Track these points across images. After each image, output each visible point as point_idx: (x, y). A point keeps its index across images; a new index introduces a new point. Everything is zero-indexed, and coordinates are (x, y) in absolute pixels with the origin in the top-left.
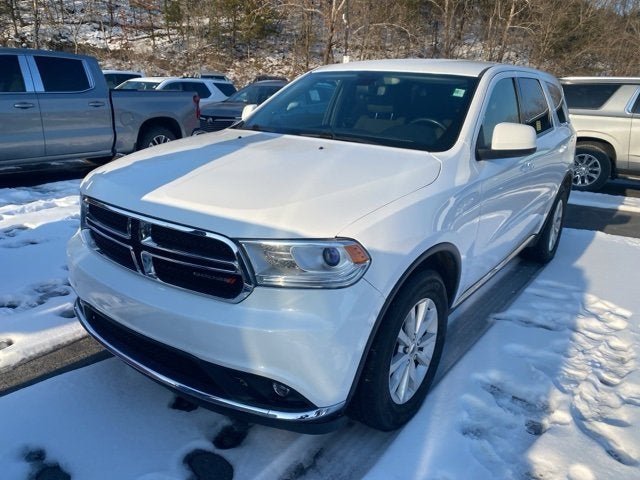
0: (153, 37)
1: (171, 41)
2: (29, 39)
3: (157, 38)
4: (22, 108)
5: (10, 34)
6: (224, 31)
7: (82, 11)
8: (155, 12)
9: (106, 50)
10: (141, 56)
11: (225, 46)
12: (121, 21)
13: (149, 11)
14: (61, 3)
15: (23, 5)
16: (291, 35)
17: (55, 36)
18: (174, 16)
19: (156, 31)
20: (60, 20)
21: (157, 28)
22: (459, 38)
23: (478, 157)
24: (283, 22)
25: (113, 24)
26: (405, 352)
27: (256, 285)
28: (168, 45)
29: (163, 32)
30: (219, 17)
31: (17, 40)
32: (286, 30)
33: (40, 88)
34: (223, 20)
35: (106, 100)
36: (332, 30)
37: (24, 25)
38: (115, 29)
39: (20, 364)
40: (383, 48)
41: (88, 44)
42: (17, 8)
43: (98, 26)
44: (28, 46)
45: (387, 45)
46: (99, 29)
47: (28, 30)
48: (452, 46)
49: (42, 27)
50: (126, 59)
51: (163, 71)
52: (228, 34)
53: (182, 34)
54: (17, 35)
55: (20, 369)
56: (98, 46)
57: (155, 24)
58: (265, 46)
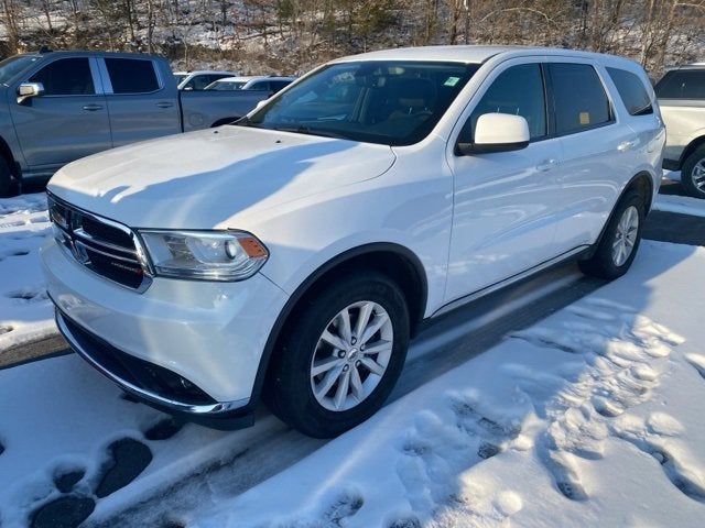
0: (264, 35)
1: (283, 39)
2: (144, 42)
3: (269, 36)
4: (91, 110)
5: (126, 38)
6: (339, 25)
7: (196, 11)
8: (268, 9)
9: (218, 50)
10: (251, 55)
11: (340, 42)
12: (233, 20)
13: (262, 8)
14: (176, 4)
15: (140, 8)
16: (412, 26)
17: (169, 39)
18: (286, 11)
19: (268, 29)
20: (175, 21)
21: (270, 25)
22: (615, 21)
23: (458, 152)
24: (404, 12)
25: (225, 23)
26: (340, 356)
27: (156, 275)
28: (280, 42)
29: (277, 29)
30: (333, 10)
31: (134, 44)
32: (406, 22)
33: (109, 90)
34: (338, 14)
35: (175, 101)
36: (456, 18)
37: (140, 28)
38: (227, 28)
39: (10, 349)
40: (519, 37)
41: (200, 45)
42: (134, 11)
43: (210, 26)
44: (144, 49)
45: (524, 33)
46: (212, 29)
47: (144, 33)
48: (604, 31)
49: (156, 29)
50: (236, 59)
51: (273, 70)
52: (343, 29)
53: (295, 30)
54: (133, 39)
55: (8, 353)
56: (210, 47)
57: (268, 21)
58: (382, 40)
